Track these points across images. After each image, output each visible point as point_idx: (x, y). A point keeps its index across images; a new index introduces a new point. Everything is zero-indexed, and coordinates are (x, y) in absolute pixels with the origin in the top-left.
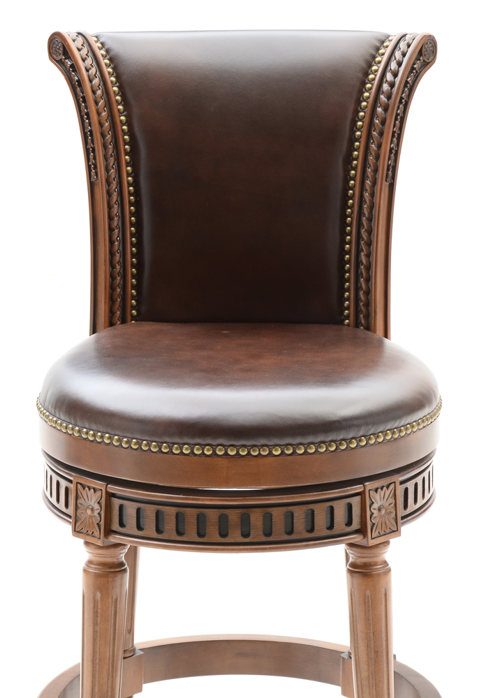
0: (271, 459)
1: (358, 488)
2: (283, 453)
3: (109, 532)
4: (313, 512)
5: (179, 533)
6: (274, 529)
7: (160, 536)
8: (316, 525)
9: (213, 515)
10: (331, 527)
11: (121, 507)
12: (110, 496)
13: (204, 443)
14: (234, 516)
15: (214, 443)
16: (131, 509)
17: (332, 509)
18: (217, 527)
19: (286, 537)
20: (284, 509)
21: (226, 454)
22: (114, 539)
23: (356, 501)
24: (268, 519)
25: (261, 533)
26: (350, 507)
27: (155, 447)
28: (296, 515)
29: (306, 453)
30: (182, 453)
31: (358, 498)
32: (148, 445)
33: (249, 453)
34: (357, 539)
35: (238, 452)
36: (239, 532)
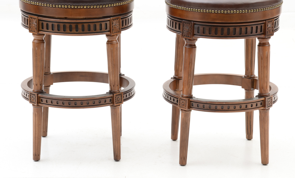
0: (83, 9)
1: (109, 19)
2: (87, 8)
3: (39, 30)
4: (96, 25)
5: (58, 30)
6: (85, 29)
7: (53, 31)
8: (97, 29)
9: (68, 25)
10: (101, 29)
11: (42, 24)
12: (39, 20)
13: (65, 4)
14: (73, 25)
15: (68, 4)
16: (45, 23)
17: (101, 24)
18: (69, 29)
19: (88, 32)
20: (88, 24)
21: (71, 7)
22: (41, 32)
23: (108, 23)
24: (83, 26)
25: (81, 30)
26: (106, 24)
27: (51, 5)
28: (91, 25)
29: (93, 8)
30: (58, 7)
31: (109, 22)
32: (49, 5)
33: (77, 7)
34: (109, 33)
35: (74, 7)
36: (75, 30)
